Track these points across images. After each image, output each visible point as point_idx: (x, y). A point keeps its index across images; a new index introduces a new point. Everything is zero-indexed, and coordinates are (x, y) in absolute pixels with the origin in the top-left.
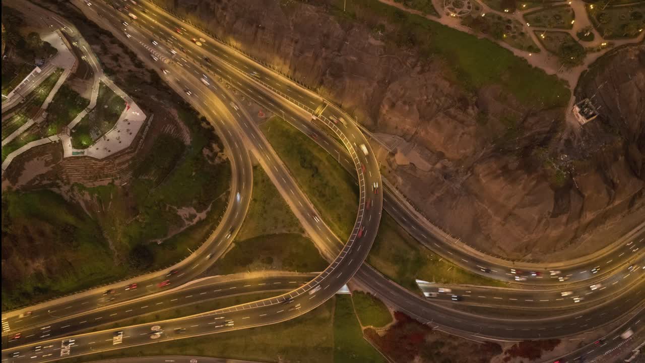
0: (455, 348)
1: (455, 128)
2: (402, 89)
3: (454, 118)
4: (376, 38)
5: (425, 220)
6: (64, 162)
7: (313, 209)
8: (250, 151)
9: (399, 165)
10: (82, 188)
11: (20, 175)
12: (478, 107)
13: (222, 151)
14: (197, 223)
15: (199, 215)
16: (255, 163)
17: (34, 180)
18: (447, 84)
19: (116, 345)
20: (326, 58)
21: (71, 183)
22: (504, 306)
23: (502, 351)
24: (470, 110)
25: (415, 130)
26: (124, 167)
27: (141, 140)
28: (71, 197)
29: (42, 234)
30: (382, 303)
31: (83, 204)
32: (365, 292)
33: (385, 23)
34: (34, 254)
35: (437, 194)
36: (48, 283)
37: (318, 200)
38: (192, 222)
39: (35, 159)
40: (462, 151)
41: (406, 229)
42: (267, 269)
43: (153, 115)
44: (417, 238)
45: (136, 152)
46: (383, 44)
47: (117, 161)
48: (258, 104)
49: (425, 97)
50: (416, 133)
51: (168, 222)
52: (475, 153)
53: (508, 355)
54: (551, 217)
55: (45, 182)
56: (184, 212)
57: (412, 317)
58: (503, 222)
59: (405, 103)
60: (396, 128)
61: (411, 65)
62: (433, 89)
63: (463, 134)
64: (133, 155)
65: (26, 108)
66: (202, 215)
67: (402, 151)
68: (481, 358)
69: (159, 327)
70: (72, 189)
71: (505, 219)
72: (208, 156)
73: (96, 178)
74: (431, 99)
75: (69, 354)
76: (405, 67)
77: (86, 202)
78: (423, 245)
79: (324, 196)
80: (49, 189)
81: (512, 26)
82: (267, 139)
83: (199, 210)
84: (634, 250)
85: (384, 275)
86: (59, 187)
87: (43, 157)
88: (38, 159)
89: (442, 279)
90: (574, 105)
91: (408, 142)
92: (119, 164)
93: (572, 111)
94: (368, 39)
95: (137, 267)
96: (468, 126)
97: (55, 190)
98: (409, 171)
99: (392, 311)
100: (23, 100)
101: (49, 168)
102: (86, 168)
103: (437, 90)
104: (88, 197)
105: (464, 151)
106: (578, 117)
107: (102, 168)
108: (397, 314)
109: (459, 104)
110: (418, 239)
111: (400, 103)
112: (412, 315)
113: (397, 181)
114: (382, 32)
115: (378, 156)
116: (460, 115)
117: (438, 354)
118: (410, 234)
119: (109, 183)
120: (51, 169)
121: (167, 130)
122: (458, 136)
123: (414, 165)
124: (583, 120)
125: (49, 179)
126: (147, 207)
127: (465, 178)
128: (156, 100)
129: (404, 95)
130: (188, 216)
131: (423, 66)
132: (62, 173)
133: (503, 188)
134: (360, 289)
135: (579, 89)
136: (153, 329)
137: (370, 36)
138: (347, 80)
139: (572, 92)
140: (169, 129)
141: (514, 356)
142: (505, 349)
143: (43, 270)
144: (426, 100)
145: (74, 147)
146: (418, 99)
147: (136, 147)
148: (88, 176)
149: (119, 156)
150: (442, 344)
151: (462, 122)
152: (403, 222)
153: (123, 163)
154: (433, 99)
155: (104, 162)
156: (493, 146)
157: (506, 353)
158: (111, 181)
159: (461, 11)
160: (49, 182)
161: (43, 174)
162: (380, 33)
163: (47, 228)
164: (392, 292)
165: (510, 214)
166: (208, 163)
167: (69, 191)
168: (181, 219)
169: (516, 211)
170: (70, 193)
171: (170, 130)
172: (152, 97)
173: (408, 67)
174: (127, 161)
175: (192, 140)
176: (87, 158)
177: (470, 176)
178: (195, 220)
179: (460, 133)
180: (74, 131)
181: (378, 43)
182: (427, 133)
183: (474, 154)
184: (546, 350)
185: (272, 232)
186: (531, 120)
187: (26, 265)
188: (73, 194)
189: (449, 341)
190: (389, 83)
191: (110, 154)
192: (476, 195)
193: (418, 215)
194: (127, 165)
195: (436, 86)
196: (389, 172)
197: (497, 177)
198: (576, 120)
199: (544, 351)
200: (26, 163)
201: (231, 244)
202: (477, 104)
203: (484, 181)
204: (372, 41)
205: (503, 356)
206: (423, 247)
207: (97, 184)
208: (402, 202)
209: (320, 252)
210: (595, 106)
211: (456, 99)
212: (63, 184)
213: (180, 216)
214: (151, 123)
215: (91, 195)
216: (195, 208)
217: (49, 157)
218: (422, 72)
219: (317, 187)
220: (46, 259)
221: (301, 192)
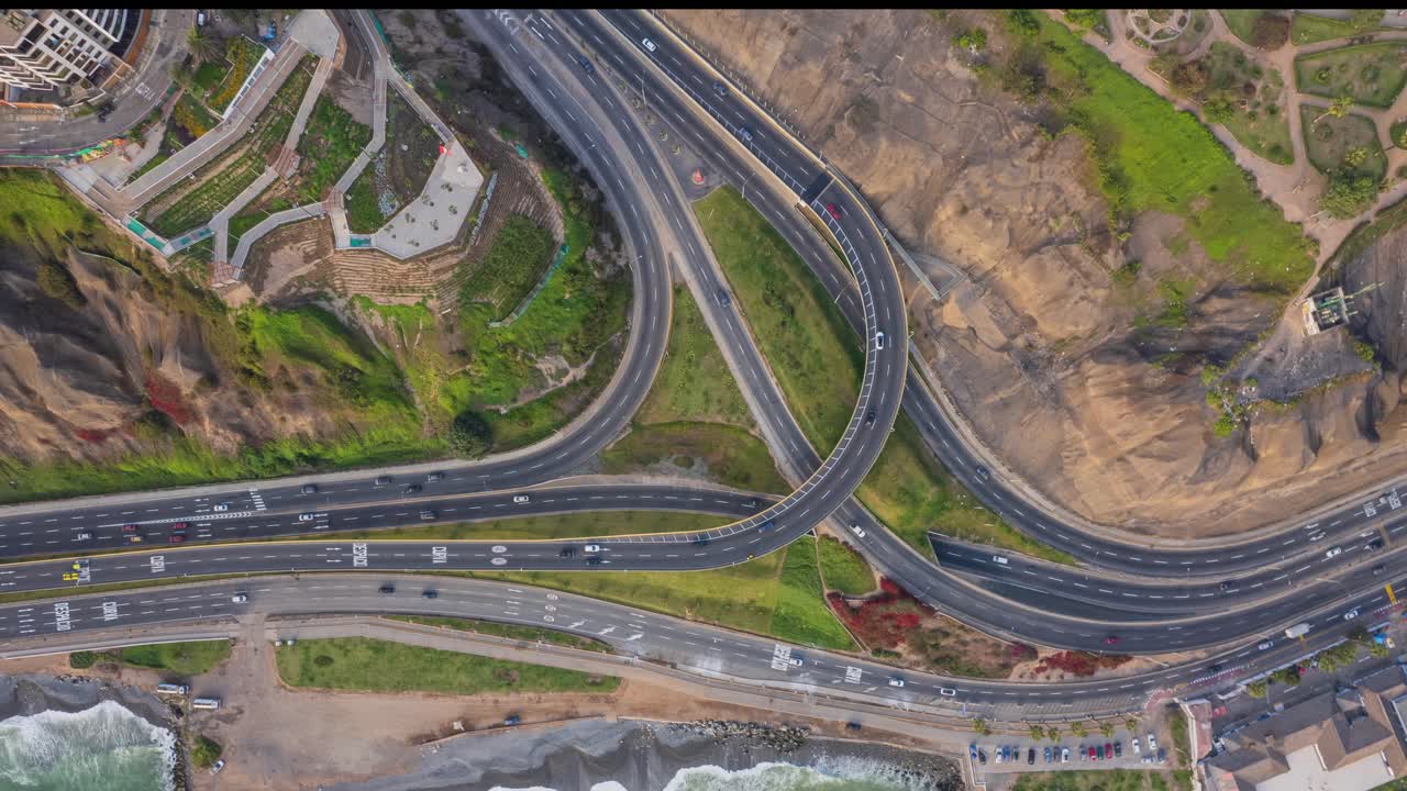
0: (965, 644)
1: (1071, 283)
2: (989, 185)
3: (1075, 264)
4: (962, 58)
5: (968, 432)
6: (336, 256)
7: (775, 386)
8: (670, 255)
9: (946, 326)
10: (368, 303)
11: (266, 277)
12: (1125, 254)
13: (617, 248)
14: (568, 385)
15: (572, 372)
16: (678, 280)
17: (288, 287)
18: (1080, 193)
19: (437, 564)
20: (847, 83)
21: (350, 296)
22: (1061, 594)
23: (1037, 658)
24: (1109, 257)
25: (994, 263)
26: (445, 277)
27: (476, 228)
28: (349, 319)
29: (308, 380)
30: (865, 560)
31: (370, 333)
32: (841, 540)
33: (990, 28)
34: (296, 406)
35: (1003, 394)
36: (318, 449)
37: (786, 373)
38: (561, 382)
39: (287, 247)
40: (1071, 328)
41: (930, 444)
42: (681, 475)
43: (495, 176)
44: (946, 462)
45: (466, 252)
46: (974, 77)
47: (433, 266)
48: (694, 152)
49: (1031, 209)
50: (994, 269)
51: (519, 379)
52: (1093, 334)
53: (1044, 664)
54: (1187, 484)
55: (305, 291)
56: (547, 365)
57: (908, 590)
58: (1103, 468)
59: (988, 213)
60: (959, 251)
61: (1020, 137)
62: (1050, 195)
63: (1082, 298)
64: (462, 256)
65: (259, 142)
66: (579, 372)
67: (959, 301)
68: (1001, 662)
69: (504, 549)
70: (351, 305)
71: (1109, 465)
72: (594, 262)
73: (393, 290)
74: (1041, 213)
75: (366, 565)
76: (1006, 137)
77: (375, 329)
78: (954, 476)
79: (797, 365)
80: (314, 302)
81: (1259, 85)
82: (705, 233)
83: (574, 364)
84: (1314, 539)
85: (877, 517)
86: (330, 300)
87: (299, 245)
88: (291, 248)
89: (972, 536)
90: (1309, 296)
91: (974, 282)
92: (436, 272)
93: (1301, 307)
94: (945, 59)
95: (468, 450)
96: (1097, 286)
97: (323, 304)
98: (961, 341)
99: (878, 576)
100: (253, 126)
101: (311, 266)
102: (374, 270)
103: (1058, 197)
104: (378, 321)
105: (1074, 329)
106: (1308, 320)
107: (405, 276)
108: (886, 582)
109: (1092, 242)
110: (950, 465)
111: (978, 212)
112: (909, 587)
113: (935, 355)
114: (978, 48)
115: (910, 302)
116: (1088, 262)
117: (936, 646)
118: (936, 455)
119: (418, 304)
120: (314, 268)
121: (522, 207)
122: (1072, 301)
123: (975, 332)
124: (1313, 328)
125: (311, 285)
126: (485, 352)
127: (1060, 375)
128: (499, 138)
129: (991, 197)
130: (553, 372)
131: (1044, 147)
132: (334, 275)
133: (1122, 416)
134: (832, 534)
135: (1335, 264)
136: (494, 549)
137: (950, 54)
138: (884, 143)
139: (1319, 267)
140: (526, 204)
141: (1053, 668)
142: (1042, 655)
143: (311, 432)
144: (1031, 214)
145: (352, 229)
146: (1014, 210)
147: (467, 241)
148: (379, 286)
149: (436, 257)
150: (946, 635)
151: (1087, 276)
152: (929, 430)
153: (444, 270)
154: (1044, 215)
155: (409, 265)
156: (1130, 329)
157: (1041, 661)
158: (420, 300)
159: (1161, 31)
160: (312, 290)
161: (302, 276)
162: (973, 51)
163: (317, 372)
164: (885, 547)
165: (1121, 459)
166: (593, 275)
167: (346, 308)
168: (542, 375)
169: (1132, 458)
170: (348, 312)
171: (528, 208)
172: (492, 131)
173: (1015, 141)
174: (452, 267)
175: (567, 232)
176: (376, 254)
177: (1072, 374)
178: (566, 380)
179: (1076, 298)
180: (349, 198)
181: (963, 72)
182: (1015, 276)
183: (1091, 336)
184: (1105, 666)
185: (699, 419)
186: (1216, 304)
187: (283, 419)
188: (353, 313)
189: (958, 632)
190: (967, 163)
191: (419, 250)
192: (1070, 410)
193: (958, 423)
194: (450, 274)
195: (1058, 189)
196: (926, 335)
197: (1118, 394)
198: (1302, 322)
199: (1101, 668)
200: (273, 254)
201: (625, 428)
202: (1125, 248)
203: (1092, 392)
204: (953, 66)
205: (1036, 664)
206: (954, 480)
207: (395, 300)
208: (935, 394)
209: (776, 465)
210: (1348, 306)
211: (1089, 226)
212: (336, 296)
213: (540, 371)
214: (493, 193)
215: (385, 316)
216: (567, 358)
217: (309, 245)
218: (1040, 157)
219: (788, 346)
220: (314, 416)
221: (757, 350)
